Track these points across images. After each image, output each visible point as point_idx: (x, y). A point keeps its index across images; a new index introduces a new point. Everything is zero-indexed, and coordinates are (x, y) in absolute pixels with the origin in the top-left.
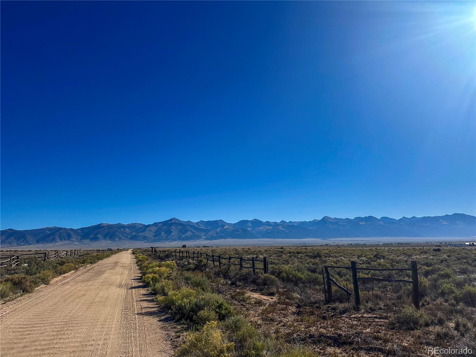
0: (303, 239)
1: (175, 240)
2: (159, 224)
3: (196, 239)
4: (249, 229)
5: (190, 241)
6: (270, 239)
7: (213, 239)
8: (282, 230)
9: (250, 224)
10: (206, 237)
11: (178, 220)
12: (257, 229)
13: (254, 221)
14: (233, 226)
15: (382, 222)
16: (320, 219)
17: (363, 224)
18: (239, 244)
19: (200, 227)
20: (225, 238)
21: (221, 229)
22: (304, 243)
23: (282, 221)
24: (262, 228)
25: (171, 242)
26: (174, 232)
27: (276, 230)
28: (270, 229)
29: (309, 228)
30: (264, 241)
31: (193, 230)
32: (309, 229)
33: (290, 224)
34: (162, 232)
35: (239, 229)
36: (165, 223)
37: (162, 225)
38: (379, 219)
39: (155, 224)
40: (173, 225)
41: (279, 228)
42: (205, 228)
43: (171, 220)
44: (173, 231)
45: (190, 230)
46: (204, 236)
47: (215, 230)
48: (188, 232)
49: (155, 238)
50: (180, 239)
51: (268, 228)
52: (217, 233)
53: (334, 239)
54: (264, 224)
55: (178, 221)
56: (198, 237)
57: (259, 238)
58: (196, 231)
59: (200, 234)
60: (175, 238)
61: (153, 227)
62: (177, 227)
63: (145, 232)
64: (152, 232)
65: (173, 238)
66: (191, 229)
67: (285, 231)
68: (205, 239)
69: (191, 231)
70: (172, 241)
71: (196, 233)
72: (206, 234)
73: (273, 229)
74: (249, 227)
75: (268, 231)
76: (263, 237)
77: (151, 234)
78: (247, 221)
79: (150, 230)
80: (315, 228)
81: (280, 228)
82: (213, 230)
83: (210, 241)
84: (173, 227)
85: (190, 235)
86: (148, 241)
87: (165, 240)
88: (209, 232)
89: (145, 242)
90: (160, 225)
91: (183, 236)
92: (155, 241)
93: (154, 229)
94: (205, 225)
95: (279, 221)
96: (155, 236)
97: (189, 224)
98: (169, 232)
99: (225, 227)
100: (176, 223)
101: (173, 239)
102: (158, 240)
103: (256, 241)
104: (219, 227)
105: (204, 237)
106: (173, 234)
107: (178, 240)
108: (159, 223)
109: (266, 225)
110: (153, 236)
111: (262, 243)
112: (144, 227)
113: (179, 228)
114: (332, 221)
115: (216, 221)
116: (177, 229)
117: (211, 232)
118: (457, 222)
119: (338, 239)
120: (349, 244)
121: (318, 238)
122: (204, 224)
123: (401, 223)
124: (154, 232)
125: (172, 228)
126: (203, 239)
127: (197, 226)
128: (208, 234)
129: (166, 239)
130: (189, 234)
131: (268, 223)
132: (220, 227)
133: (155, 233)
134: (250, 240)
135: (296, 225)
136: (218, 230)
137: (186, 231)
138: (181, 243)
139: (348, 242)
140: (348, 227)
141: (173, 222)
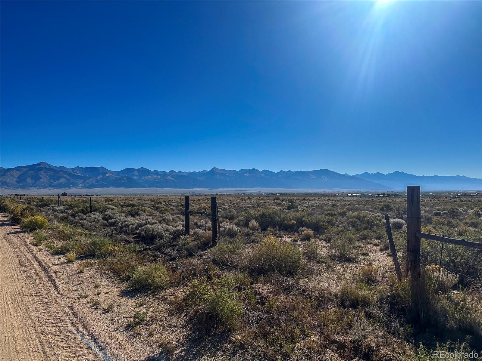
0: (191, 189)
1: (44, 187)
2: (23, 169)
3: (71, 187)
4: (135, 178)
5: (64, 189)
6: (158, 189)
7: (93, 187)
8: (171, 180)
9: (136, 173)
10: (83, 185)
11: (48, 164)
12: (144, 178)
13: (141, 169)
14: (117, 174)
15: (263, 174)
16: (209, 169)
17: (247, 175)
18: (123, 193)
19: (76, 174)
20: (107, 186)
21: (102, 176)
22: (193, 192)
23: (172, 171)
24: (150, 177)
25: (39, 189)
26: (44, 178)
27: (164, 179)
28: (158, 178)
29: (198, 178)
30: (151, 190)
31: (68, 177)
33: (180, 174)
34: (28, 177)
35: (124, 177)
36: (32, 167)
37: (27, 170)
38: (261, 171)
39: (18, 169)
40: (42, 170)
41: (168, 178)
42: (83, 175)
43: (39, 164)
44: (42, 177)
45: (63, 177)
46: (81, 183)
47: (94, 178)
48: (61, 179)
49: (18, 184)
50: (51, 186)
51: (156, 177)
52: (97, 181)
53: (221, 189)
54: (152, 173)
55: (49, 166)
56: (74, 185)
57: (145, 188)
58: (72, 178)
59: (77, 181)
60: (45, 184)
61: (16, 171)
62: (48, 173)
63: (5, 177)
64: (14, 177)
65: (43, 184)
66: (65, 175)
67: (174, 180)
68: (82, 187)
69: (66, 178)
70: (41, 189)
71: (72, 180)
72: (84, 182)
73: (161, 179)
74: (135, 175)
75: (157, 180)
76: (150, 186)
77: (13, 179)
78: (134, 170)
79: (11, 175)
80: (203, 178)
81: (170, 177)
82: (93, 178)
83: (89, 189)
84: (42, 172)
85: (64, 182)
86: (9, 188)
87: (31, 186)
88: (88, 179)
89: (5, 188)
90: (25, 169)
91: (55, 183)
92: (18, 188)
93: (17, 174)
94: (83, 172)
95: (168, 171)
96: (18, 182)
97: (62, 170)
98: (36, 178)
99: (107, 175)
100: (46, 168)
101: (43, 186)
102: (23, 187)
103: (143, 190)
104: (99, 175)
105: (81, 185)
106: (42, 180)
107: (49, 187)
108: (23, 167)
109: (154, 174)
110: (16, 182)
111: (149, 192)
112: (4, 171)
113: (50, 174)
114: (219, 172)
115: (96, 169)
116: (47, 175)
117: (91, 179)
118: (323, 176)
119: (224, 189)
120: (236, 194)
122: (81, 170)
123: (279, 176)
124: (16, 177)
125: (41, 174)
126: (80, 187)
127: (72, 173)
128: (86, 182)
129: (33, 186)
130: (63, 180)
131: (156, 173)
132: (101, 175)
133: (18, 178)
134: (135, 189)
135: (186, 175)
136: (99, 177)
137: (59, 178)
138: (52, 191)
139: (233, 191)
140: (234, 178)
141: (42, 166)
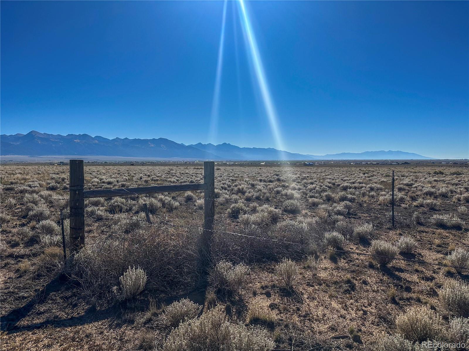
15: (96, 141)
16: (25, 133)
17: (78, 141)
32: (12, 144)
38: (93, 137)
80: (18, 143)
114: (41, 136)
118: (162, 145)
121: (24, 155)
140: (61, 144)
